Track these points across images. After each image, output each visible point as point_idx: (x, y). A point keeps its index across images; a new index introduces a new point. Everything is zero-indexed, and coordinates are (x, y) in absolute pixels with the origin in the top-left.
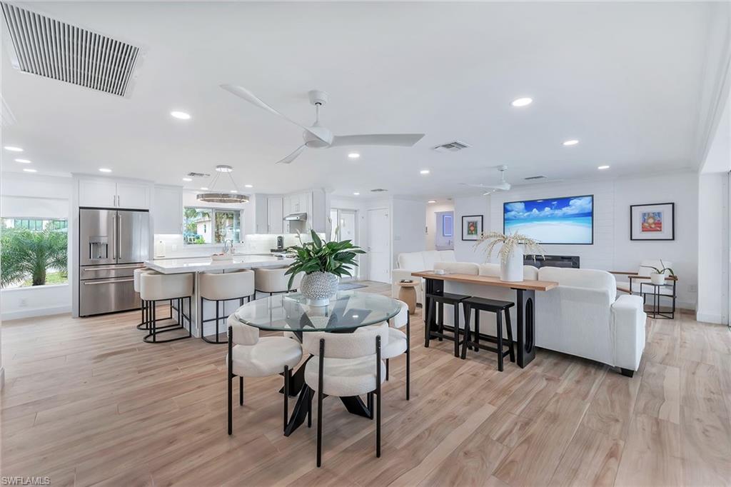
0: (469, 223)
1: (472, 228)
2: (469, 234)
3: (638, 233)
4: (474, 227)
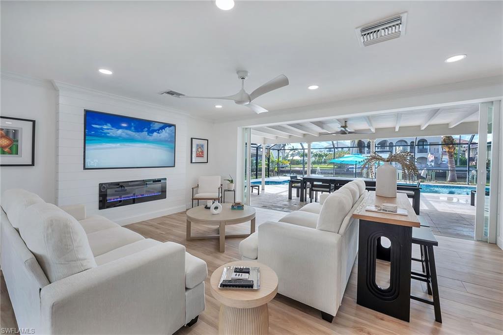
4: (9, 139)
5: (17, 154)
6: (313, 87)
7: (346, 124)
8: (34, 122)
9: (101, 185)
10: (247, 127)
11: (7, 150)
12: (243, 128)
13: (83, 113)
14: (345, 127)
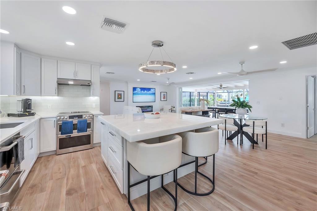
0: (118, 94)
1: (120, 96)
2: (118, 99)
3: (162, 99)
5: (122, 99)
8: (124, 91)
13: (132, 88)
14: (221, 86)
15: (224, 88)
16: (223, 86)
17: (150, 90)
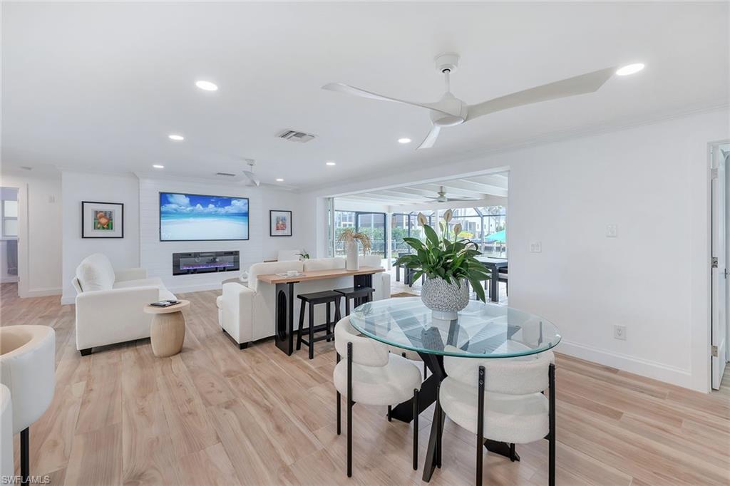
4: (107, 219)
5: (112, 229)
6: (331, 164)
7: (441, 190)
8: (123, 205)
9: (174, 255)
10: (328, 197)
11: (105, 226)
12: (326, 198)
13: (158, 195)
14: (442, 194)
15: (449, 200)
16: (447, 196)
17: (229, 204)
